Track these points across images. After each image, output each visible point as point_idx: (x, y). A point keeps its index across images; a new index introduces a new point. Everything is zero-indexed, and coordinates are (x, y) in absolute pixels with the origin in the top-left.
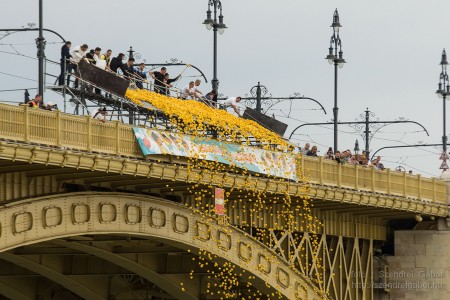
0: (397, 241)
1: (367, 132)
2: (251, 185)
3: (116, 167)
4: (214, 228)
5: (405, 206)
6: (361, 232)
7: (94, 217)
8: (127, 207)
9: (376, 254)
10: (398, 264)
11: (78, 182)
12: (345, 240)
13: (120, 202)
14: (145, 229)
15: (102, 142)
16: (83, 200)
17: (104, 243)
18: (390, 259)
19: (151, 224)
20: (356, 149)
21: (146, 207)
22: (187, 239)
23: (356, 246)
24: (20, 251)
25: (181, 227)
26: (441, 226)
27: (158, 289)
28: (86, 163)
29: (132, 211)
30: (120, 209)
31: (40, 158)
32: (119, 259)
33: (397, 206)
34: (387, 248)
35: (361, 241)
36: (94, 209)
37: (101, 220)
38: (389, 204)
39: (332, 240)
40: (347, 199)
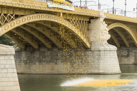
0: (91, 21)
1: (86, 3)
2: (67, 12)
3: (44, 9)
4: (61, 19)
5: (92, 15)
6: (85, 20)
7: (41, 17)
9: (88, 23)
11: (38, 12)
12: (82, 21)
13: (45, 15)
14: (49, 19)
15: (42, 5)
16: (39, 15)
17: (42, 22)
18: (90, 24)
20: (84, 6)
21: (49, 16)
22: (56, 21)
23: (84, 22)
24: (28, 23)
25: (55, 19)
26: (98, 18)
27: (51, 29)
28: (39, 9)
29: (47, 16)
31: (32, 8)
32: (45, 24)
34: (89, 22)
36: (41, 16)
37: (42, 18)
38: (90, 15)
39: (80, 21)
40: (83, 14)
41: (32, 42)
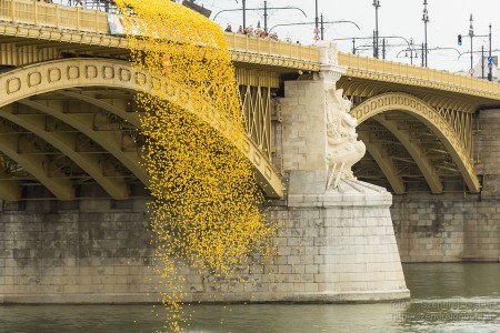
0: (286, 88)
1: (265, 15)
3: (96, 41)
5: (291, 65)
6: (262, 83)
7: (82, 75)
8: (104, 68)
9: (272, 97)
10: (287, 103)
11: (72, 51)
12: (251, 88)
13: (99, 64)
14: (116, 83)
15: (83, 23)
16: (75, 63)
17: (90, 92)
18: (281, 100)
19: (121, 79)
20: (259, 26)
21: (117, 67)
22: (145, 88)
23: (259, 92)
24: (33, 98)
25: (141, 81)
26: (315, 77)
28: (76, 39)
29: (108, 70)
30: (100, 69)
31: (45, 36)
32: (103, 104)
33: (286, 65)
34: (279, 93)
35: (262, 88)
36: (82, 69)
37: (87, 77)
38: (281, 63)
39: (242, 88)
40: (253, 60)
41: (49, 176)
